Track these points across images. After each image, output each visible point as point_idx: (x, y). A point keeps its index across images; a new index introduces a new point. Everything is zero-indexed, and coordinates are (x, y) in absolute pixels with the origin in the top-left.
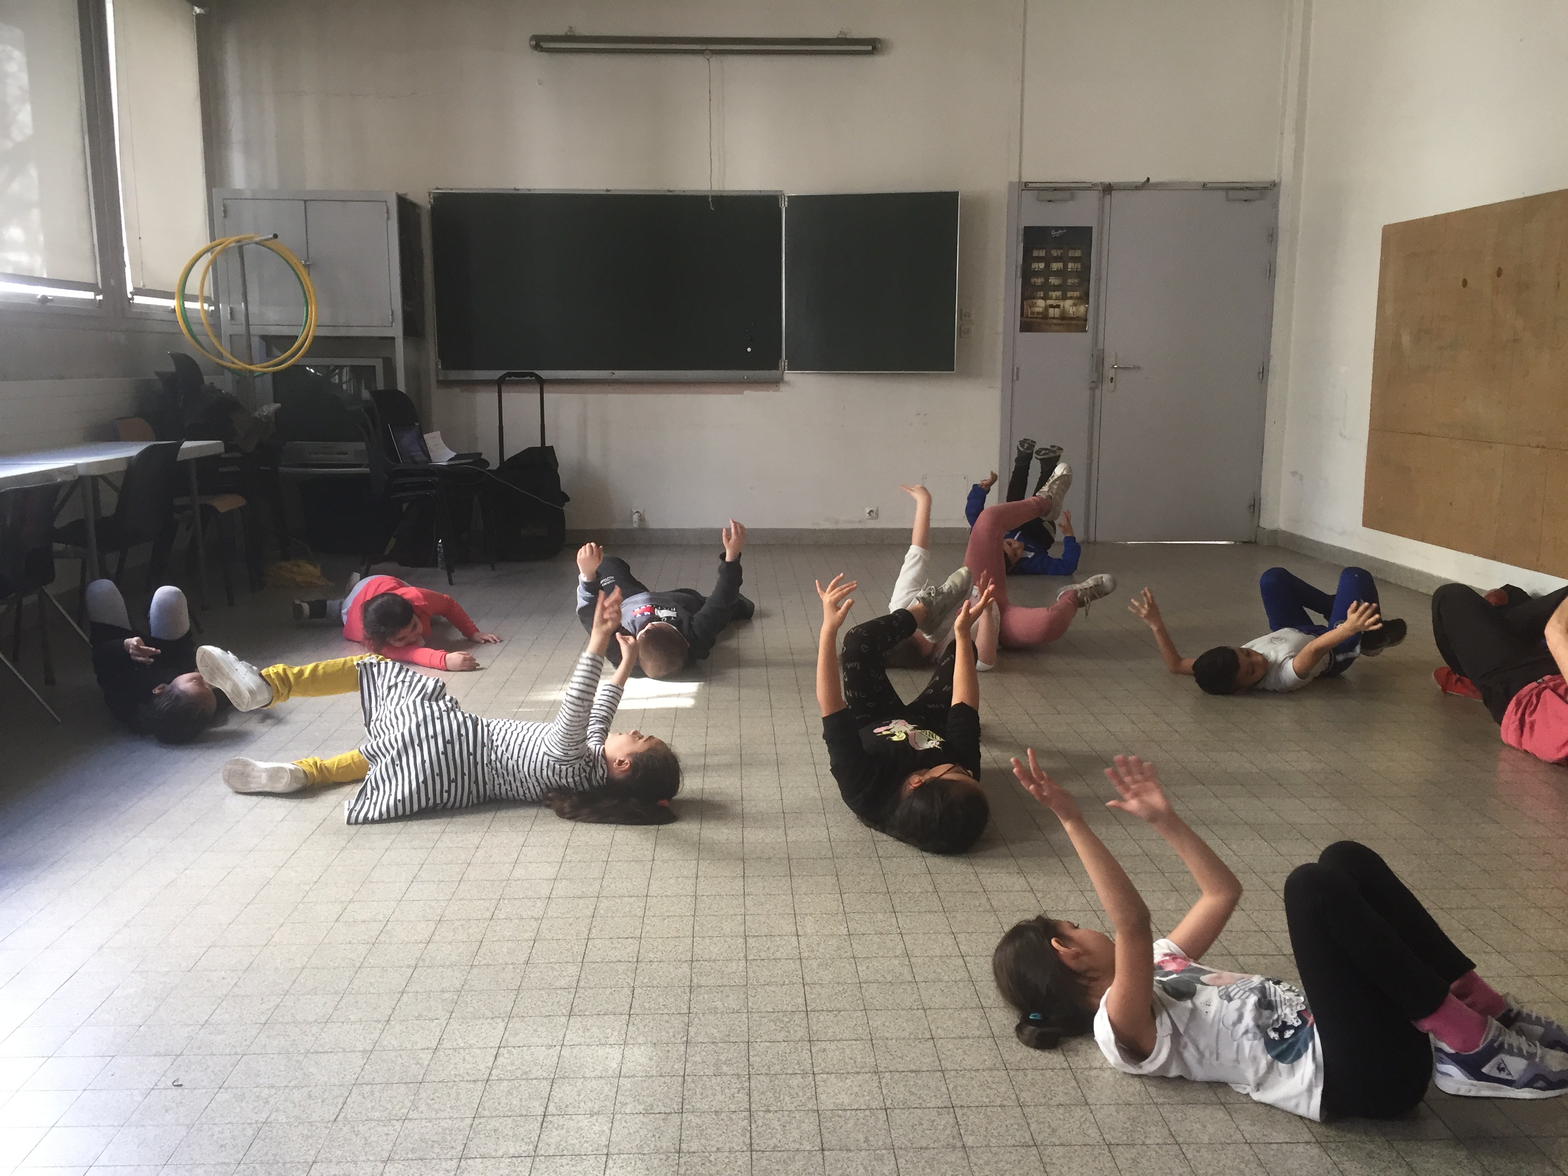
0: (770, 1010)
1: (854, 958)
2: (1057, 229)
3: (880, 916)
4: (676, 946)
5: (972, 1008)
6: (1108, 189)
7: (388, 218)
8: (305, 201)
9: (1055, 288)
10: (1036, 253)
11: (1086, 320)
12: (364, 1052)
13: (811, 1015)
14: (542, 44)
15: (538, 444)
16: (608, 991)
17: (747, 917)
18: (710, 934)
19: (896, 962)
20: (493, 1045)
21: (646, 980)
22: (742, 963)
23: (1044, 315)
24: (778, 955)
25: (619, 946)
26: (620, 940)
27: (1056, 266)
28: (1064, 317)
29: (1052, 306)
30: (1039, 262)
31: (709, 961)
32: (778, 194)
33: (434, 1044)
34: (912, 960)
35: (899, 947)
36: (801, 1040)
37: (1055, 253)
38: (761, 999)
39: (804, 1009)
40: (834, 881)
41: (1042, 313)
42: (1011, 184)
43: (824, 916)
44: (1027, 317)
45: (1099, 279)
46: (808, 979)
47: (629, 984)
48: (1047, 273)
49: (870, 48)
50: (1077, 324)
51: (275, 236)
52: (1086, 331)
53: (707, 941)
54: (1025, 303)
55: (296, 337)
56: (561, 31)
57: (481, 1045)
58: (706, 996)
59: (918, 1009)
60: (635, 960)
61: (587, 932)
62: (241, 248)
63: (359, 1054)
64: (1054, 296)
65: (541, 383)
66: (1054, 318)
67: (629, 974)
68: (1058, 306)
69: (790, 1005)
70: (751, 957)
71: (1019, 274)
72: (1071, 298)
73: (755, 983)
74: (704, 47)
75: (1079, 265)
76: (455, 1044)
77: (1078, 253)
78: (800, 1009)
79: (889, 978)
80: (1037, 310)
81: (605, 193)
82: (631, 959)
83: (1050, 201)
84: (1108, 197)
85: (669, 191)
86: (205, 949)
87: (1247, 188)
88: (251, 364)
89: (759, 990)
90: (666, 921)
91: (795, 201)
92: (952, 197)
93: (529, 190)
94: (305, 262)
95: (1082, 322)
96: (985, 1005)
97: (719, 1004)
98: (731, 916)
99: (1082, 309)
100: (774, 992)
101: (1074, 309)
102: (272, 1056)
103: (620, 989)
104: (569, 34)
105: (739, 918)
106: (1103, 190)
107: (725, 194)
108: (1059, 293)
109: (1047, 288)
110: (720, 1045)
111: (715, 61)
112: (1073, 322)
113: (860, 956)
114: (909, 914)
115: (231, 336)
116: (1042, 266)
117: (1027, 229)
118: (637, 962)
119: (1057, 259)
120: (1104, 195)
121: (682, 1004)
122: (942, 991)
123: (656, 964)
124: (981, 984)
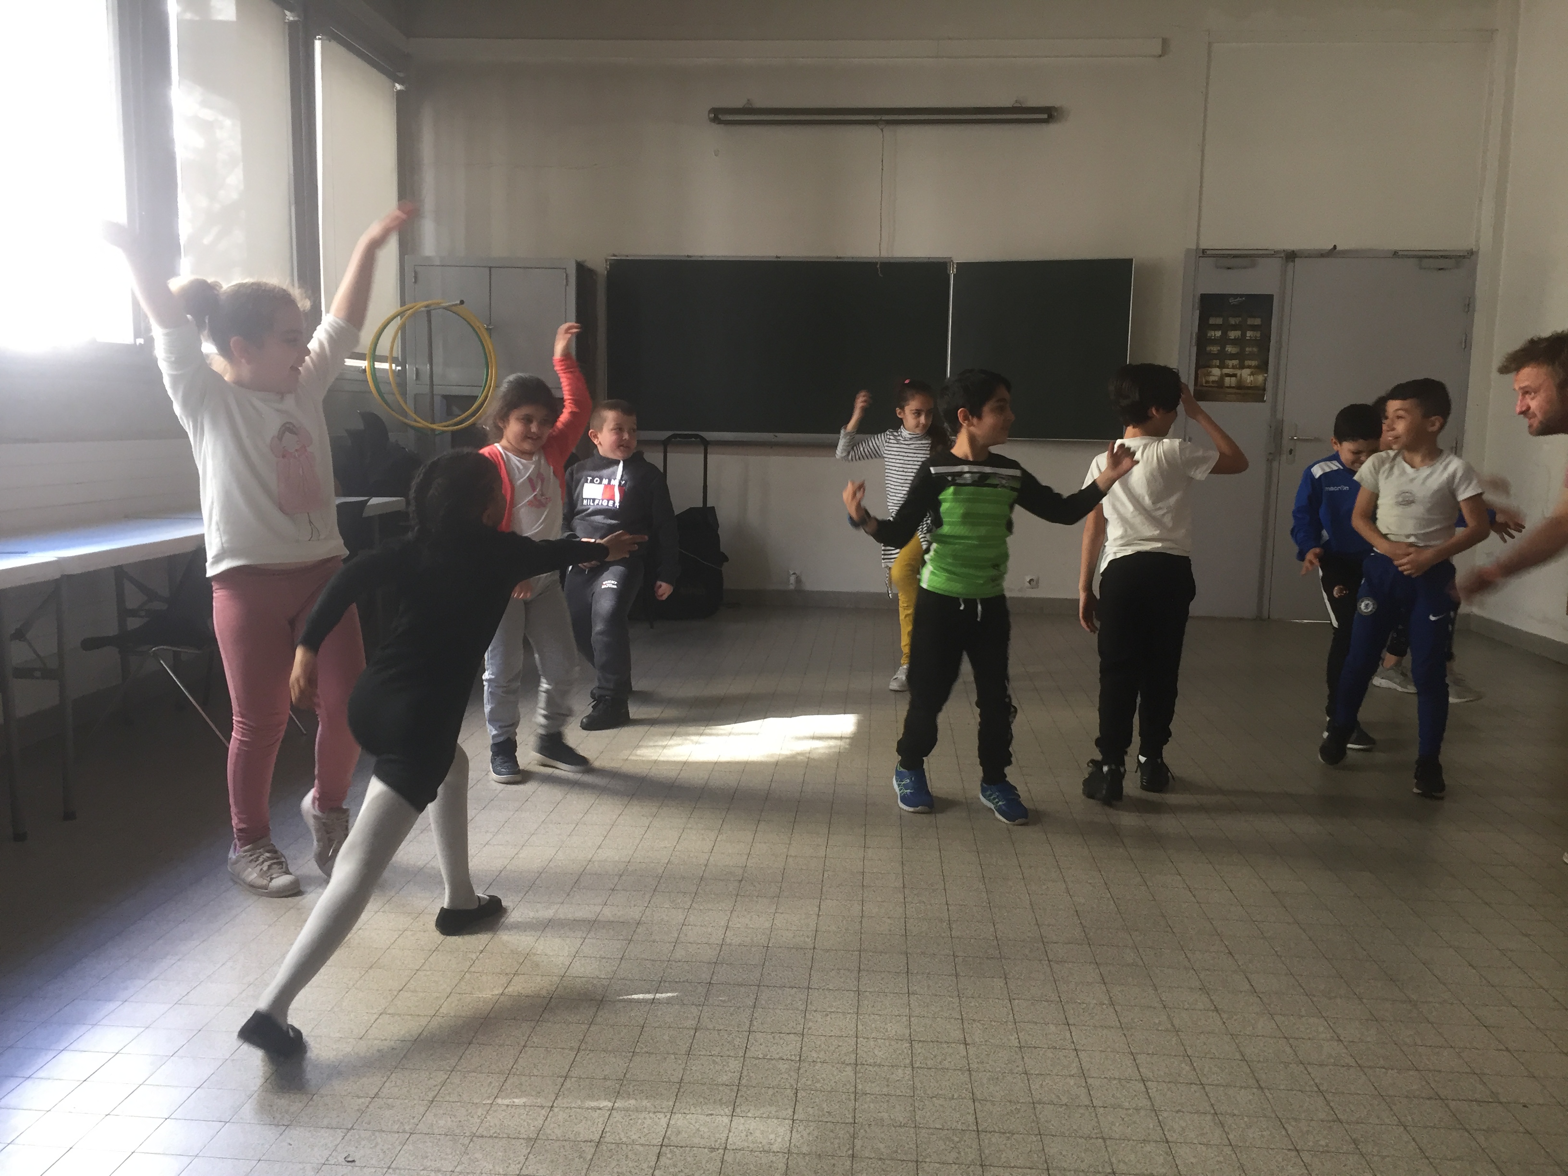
0: (938, 1126)
1: (1026, 1073)
2: (1236, 296)
3: (1052, 1028)
4: (839, 1046)
5: (1156, 1142)
6: (1291, 256)
7: (567, 284)
8: (490, 268)
9: (1232, 357)
10: (1212, 321)
11: (1264, 390)
12: (529, 1139)
13: (982, 1136)
14: (720, 116)
15: (701, 505)
16: (770, 1092)
17: (912, 1019)
18: (874, 1035)
19: (1072, 1082)
20: (655, 1142)
21: (809, 1082)
22: (909, 1071)
23: (1220, 384)
24: (946, 1064)
25: (782, 1042)
26: (782, 1035)
27: (1233, 335)
28: (1240, 386)
29: (1227, 375)
30: (1215, 330)
31: (875, 1064)
32: (947, 260)
33: (597, 1137)
34: (1090, 1081)
35: (1074, 1065)
36: (973, 1163)
37: (1232, 321)
38: (929, 1113)
39: (975, 1128)
40: (1002, 985)
41: (1217, 381)
42: (1188, 251)
43: (993, 1023)
44: (1202, 386)
45: (1279, 349)
46: (978, 1095)
47: (791, 1086)
48: (1224, 341)
49: (1045, 116)
50: (1256, 394)
51: (462, 302)
52: (1265, 401)
53: (872, 1043)
54: (1199, 372)
55: (475, 398)
56: (739, 103)
57: (642, 1141)
58: (872, 1106)
59: (1097, 1138)
60: (798, 1059)
61: (748, 1025)
62: (429, 313)
63: (522, 1141)
65: (706, 444)
66: (1230, 387)
67: (792, 1073)
68: (1235, 375)
69: (960, 1123)
70: (917, 1065)
71: (1194, 341)
72: (1249, 367)
73: (923, 1095)
74: (878, 117)
75: (1258, 334)
76: (617, 1138)
77: (1257, 321)
78: (970, 1129)
79: (1065, 1100)
80: (1212, 378)
81: (776, 260)
82: (793, 1057)
83: (1229, 268)
84: (1291, 264)
85: (837, 258)
86: (376, 1016)
87: (1442, 256)
88: (433, 423)
89: (926, 1102)
90: (828, 1018)
91: (963, 267)
92: (1127, 263)
93: (702, 257)
94: (487, 326)
95: (1261, 392)
96: (1170, 1139)
97: (885, 1115)
98: (896, 1016)
99: (1260, 378)
100: (942, 1106)
101: (1252, 378)
102: (438, 1137)
103: (782, 1090)
104: (747, 106)
105: (905, 1019)
106: (1287, 258)
107: (892, 261)
108: (1235, 362)
109: (1223, 357)
110: (887, 1162)
111: (889, 131)
112: (1250, 391)
113: (1032, 1072)
114: (1084, 1028)
115: (416, 395)
116: (1218, 334)
117: (1203, 297)
118: (800, 1060)
119: (1235, 328)
120: (1287, 261)
121: (847, 1112)
122: (1123, 1119)
123: (819, 1065)
124: (1165, 1114)
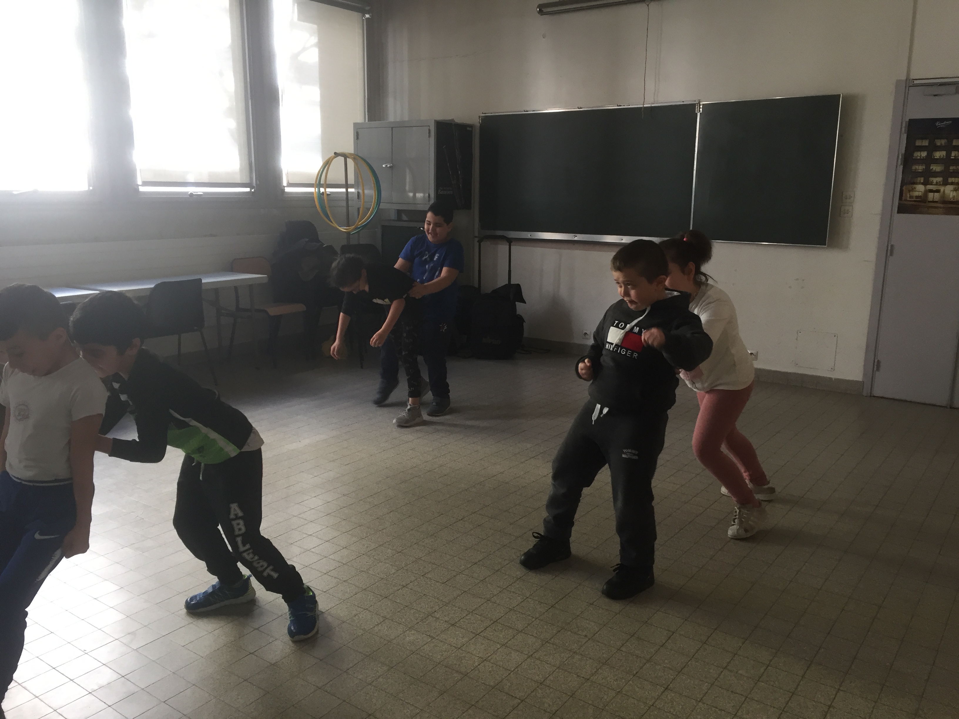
7: (430, 136)
8: (392, 128)
9: (936, 174)
10: (918, 143)
14: (544, 9)
15: (507, 283)
23: (923, 199)
27: (938, 155)
28: (944, 201)
29: (931, 191)
30: (921, 151)
32: (695, 103)
37: (938, 143)
41: (921, 196)
42: (898, 82)
44: (906, 200)
48: (930, 160)
50: (956, 208)
54: (904, 188)
64: (935, 182)
65: (510, 241)
66: (933, 202)
71: (899, 162)
72: (952, 184)
80: (916, 194)
81: (578, 110)
83: (935, 95)
85: (618, 106)
93: (533, 111)
101: (955, 194)
107: (656, 105)
108: (940, 179)
109: (927, 176)
112: (953, 206)
116: (924, 154)
117: (911, 121)
119: (941, 148)
